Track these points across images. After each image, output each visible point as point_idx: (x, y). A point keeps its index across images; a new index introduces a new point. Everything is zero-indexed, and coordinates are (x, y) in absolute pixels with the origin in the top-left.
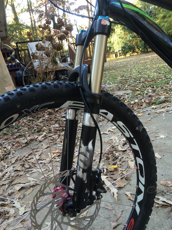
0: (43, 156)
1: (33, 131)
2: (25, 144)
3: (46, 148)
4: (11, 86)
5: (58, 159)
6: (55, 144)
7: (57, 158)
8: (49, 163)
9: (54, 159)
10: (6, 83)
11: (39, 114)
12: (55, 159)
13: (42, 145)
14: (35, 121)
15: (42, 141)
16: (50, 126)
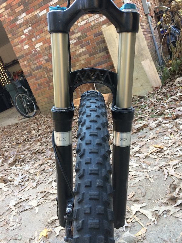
0: (144, 148)
1: (154, 114)
2: (136, 130)
3: (152, 139)
4: (148, 60)
5: (156, 156)
6: (163, 135)
7: (155, 154)
8: (145, 158)
9: (151, 155)
10: (143, 57)
11: (172, 91)
12: (153, 155)
13: (150, 134)
14: (164, 100)
15: (153, 129)
16: (176, 108)
